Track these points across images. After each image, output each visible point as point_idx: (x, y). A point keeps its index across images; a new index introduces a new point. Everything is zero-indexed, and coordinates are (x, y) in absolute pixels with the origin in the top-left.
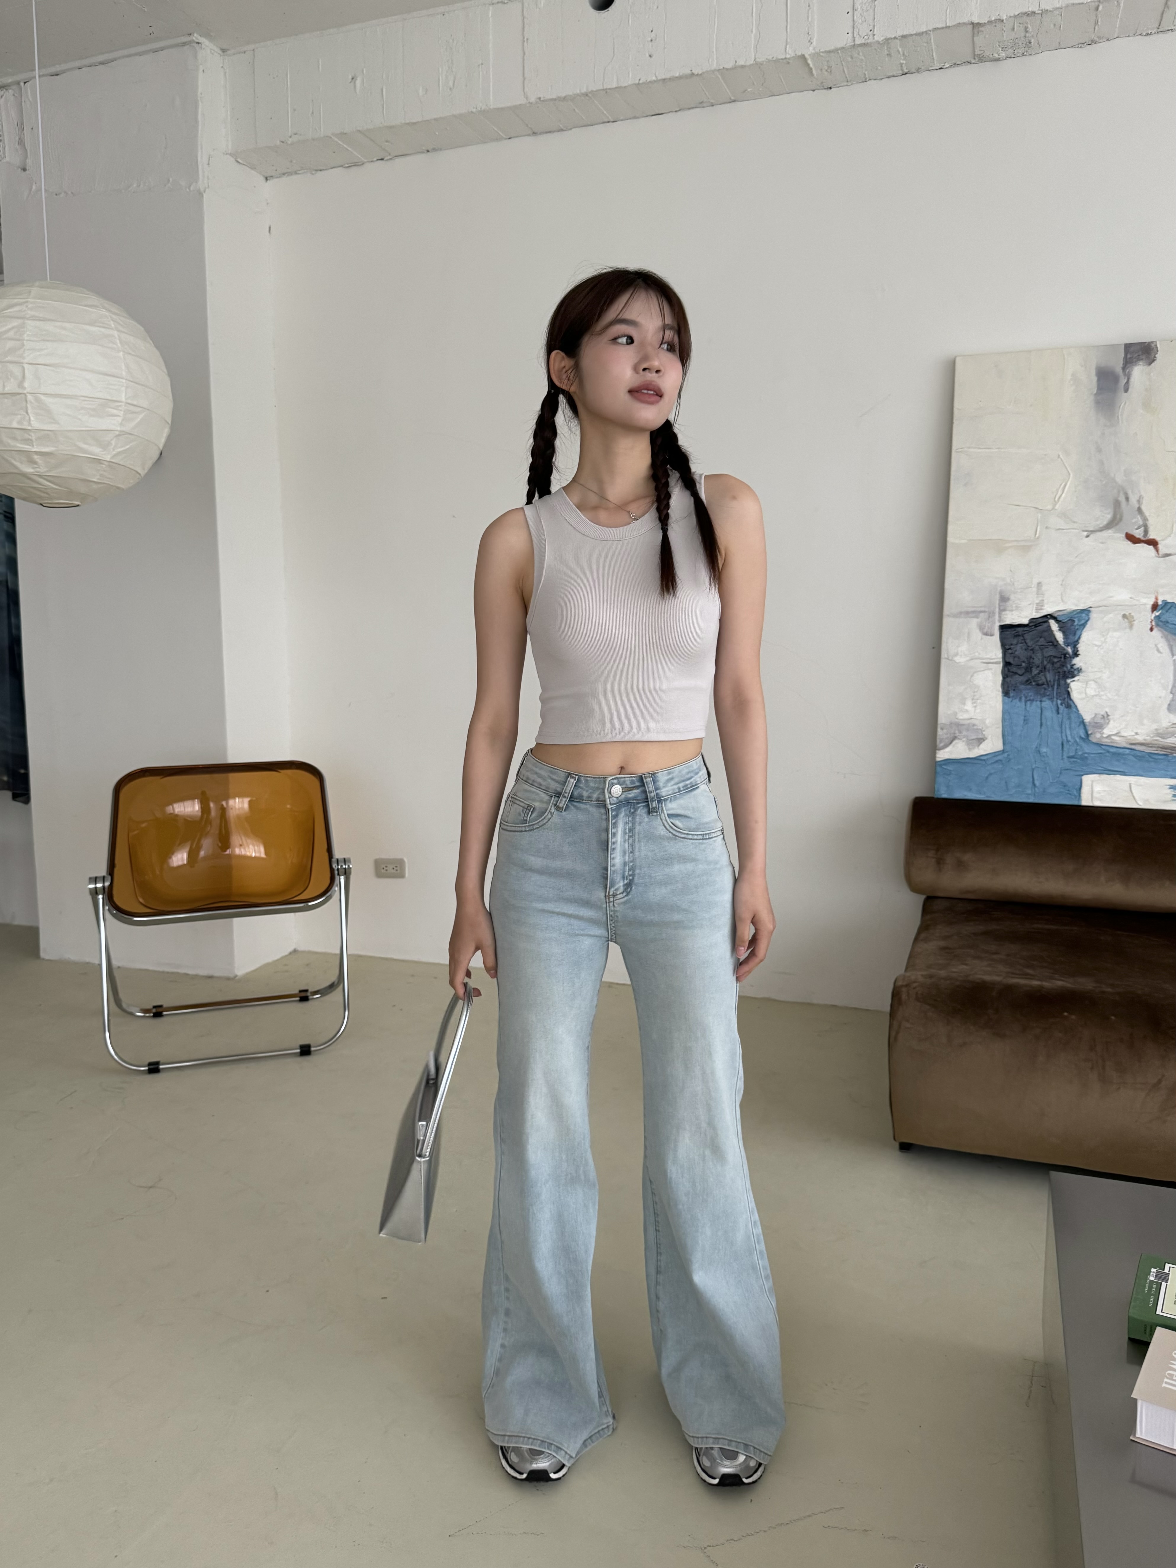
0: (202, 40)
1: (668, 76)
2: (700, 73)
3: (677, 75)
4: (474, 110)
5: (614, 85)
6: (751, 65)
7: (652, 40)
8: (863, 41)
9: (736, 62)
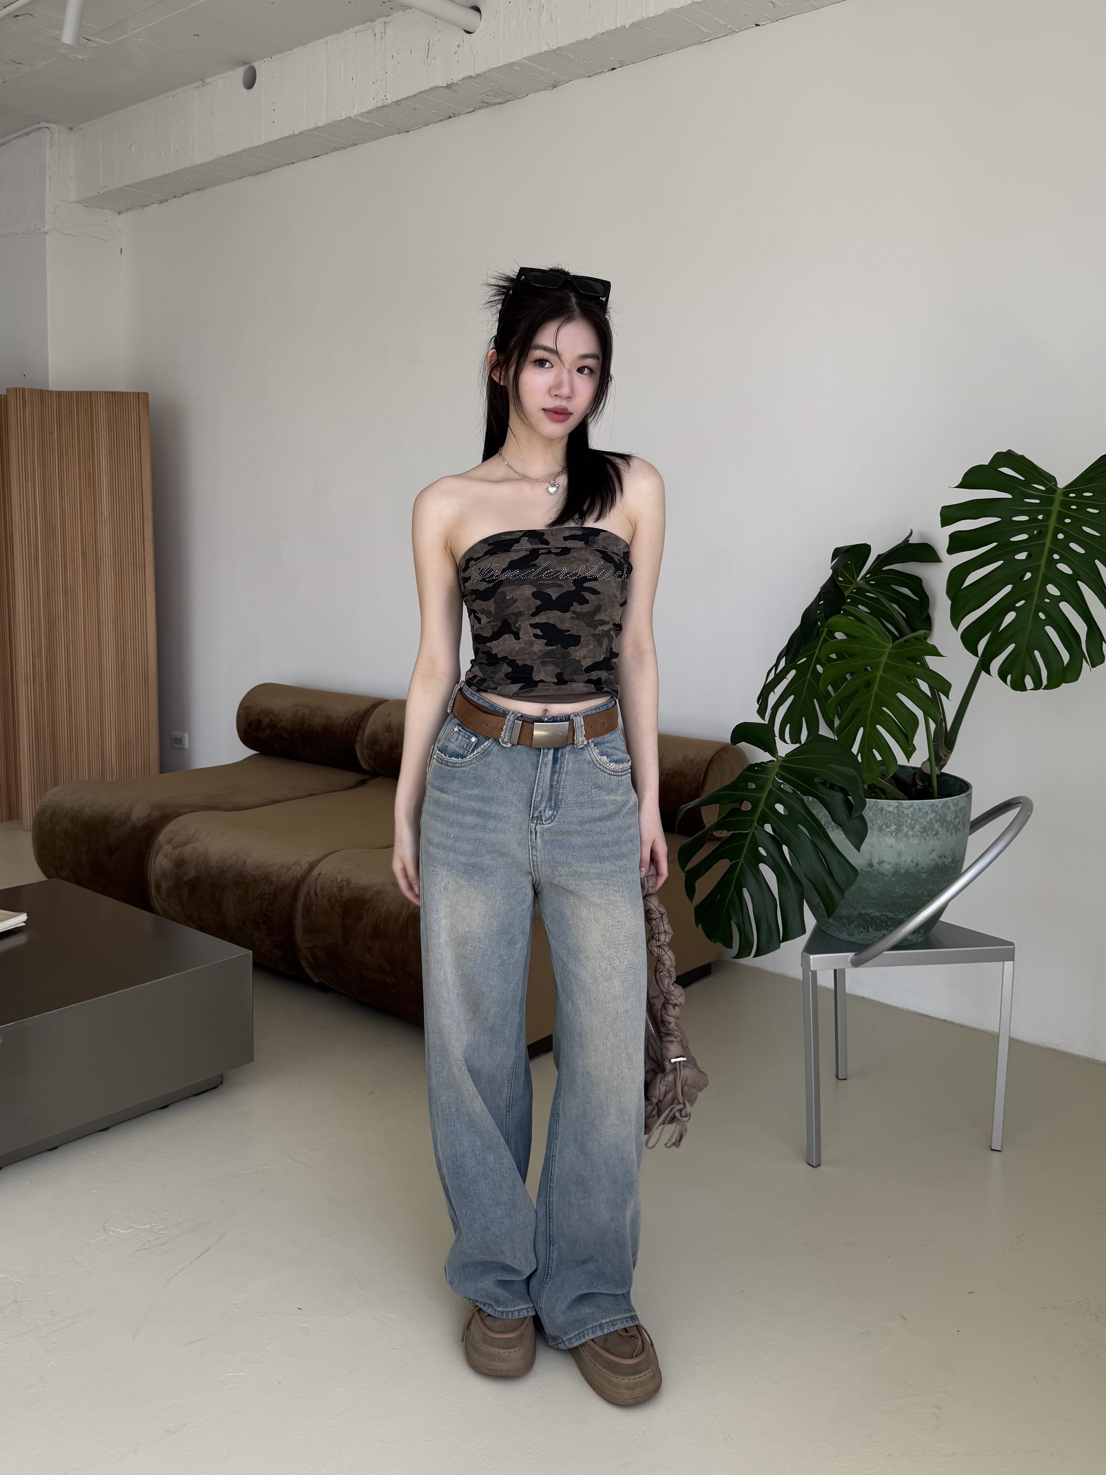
0: (49, 126)
1: (282, 137)
2: (298, 133)
3: (287, 135)
4: (188, 166)
5: (256, 144)
6: (325, 126)
7: (274, 110)
8: (382, 105)
9: (316, 124)
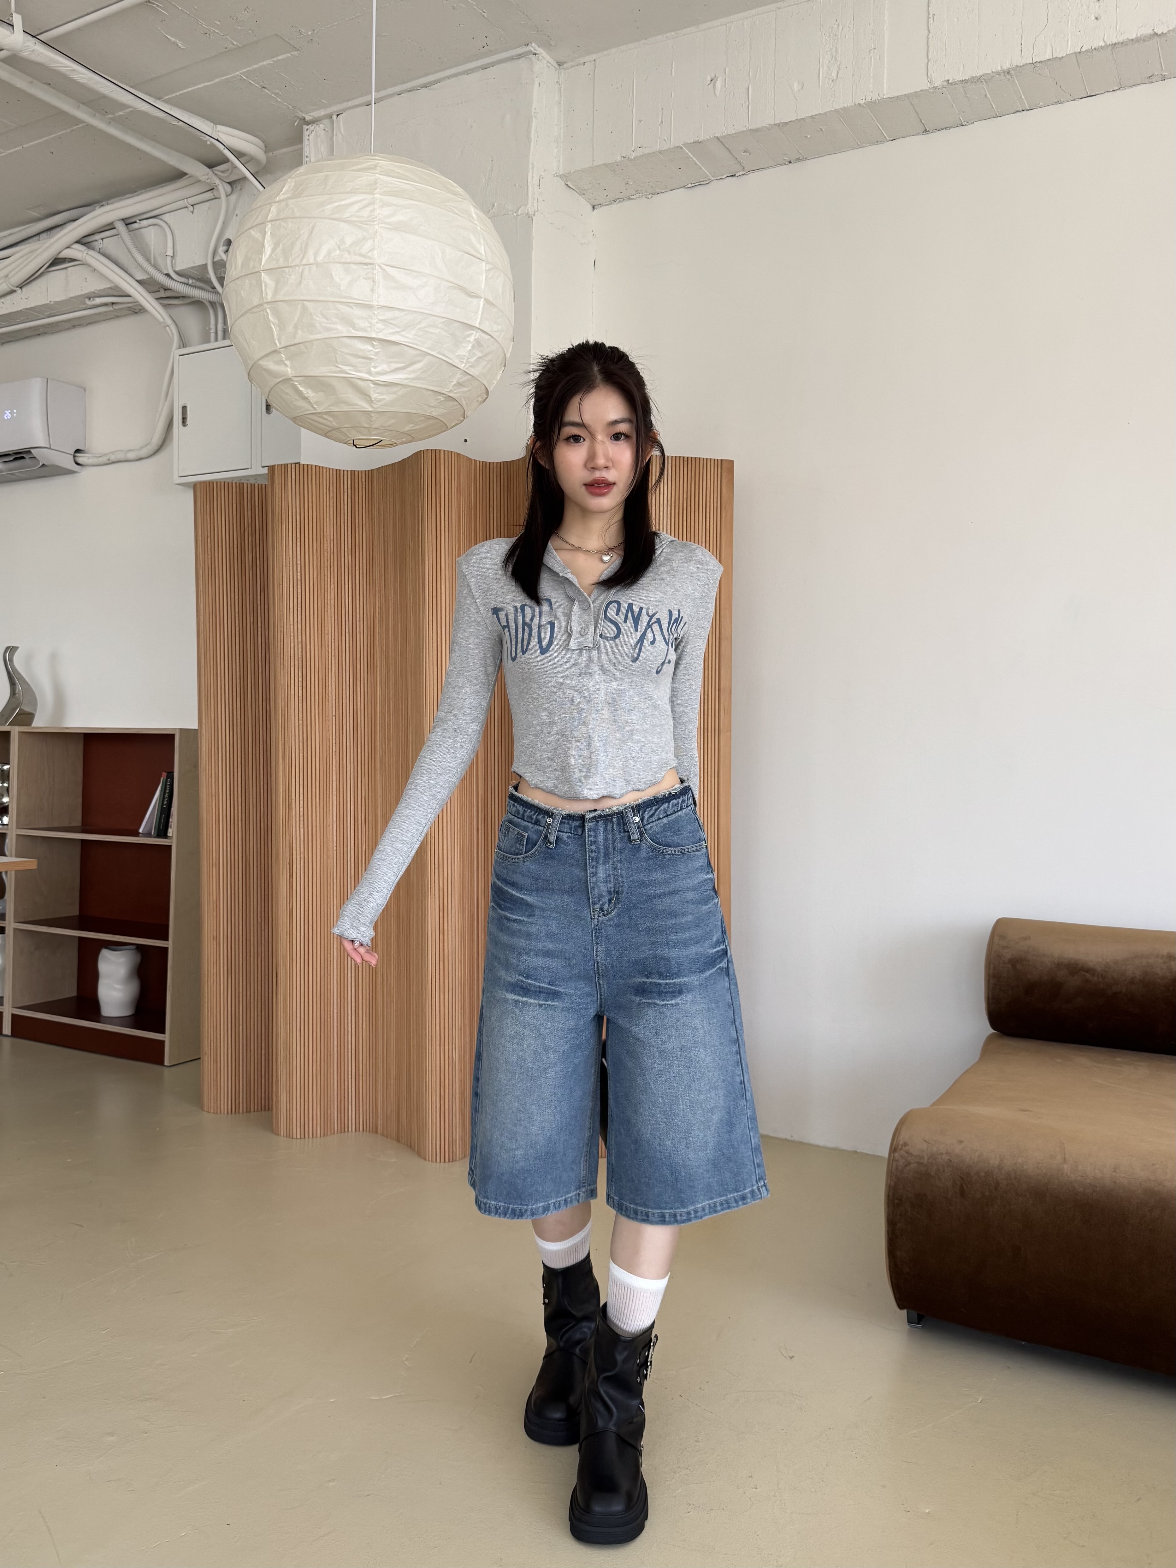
0: (540, 50)
4: (861, 102)
5: (1047, 57)
